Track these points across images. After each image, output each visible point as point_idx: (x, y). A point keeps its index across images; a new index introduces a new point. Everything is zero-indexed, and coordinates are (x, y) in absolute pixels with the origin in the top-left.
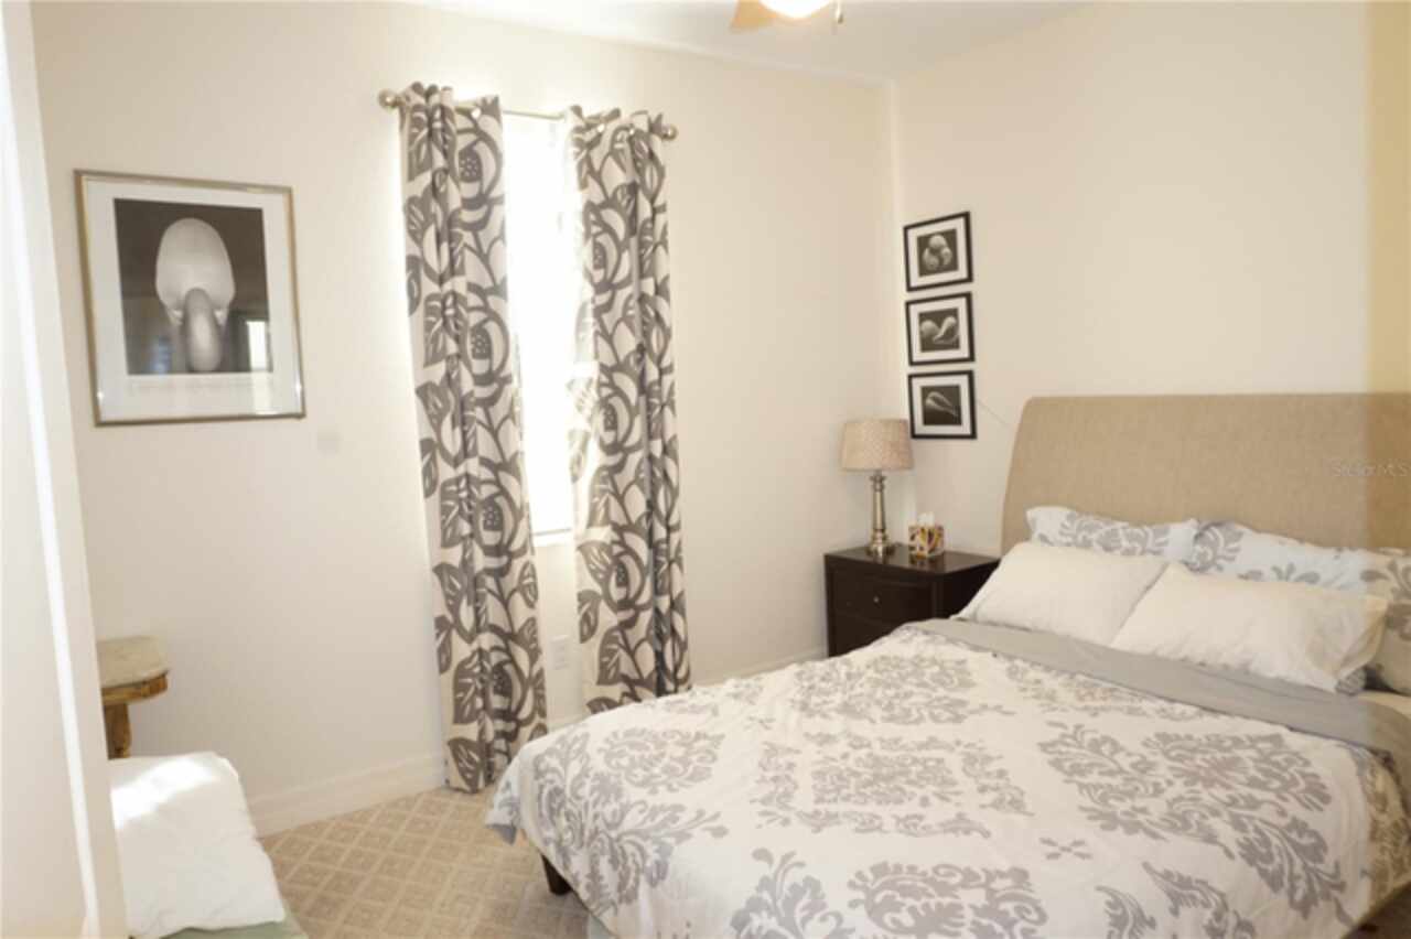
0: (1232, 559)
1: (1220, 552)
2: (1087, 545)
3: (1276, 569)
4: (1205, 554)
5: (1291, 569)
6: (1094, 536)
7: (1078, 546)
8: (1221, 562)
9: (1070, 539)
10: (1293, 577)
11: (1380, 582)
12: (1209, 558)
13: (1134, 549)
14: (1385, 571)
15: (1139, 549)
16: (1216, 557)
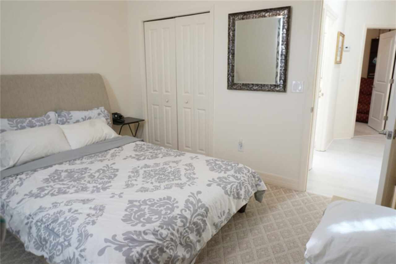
0: (71, 119)
1: (67, 118)
2: (23, 128)
3: (82, 118)
4: (63, 119)
5: (85, 117)
6: (25, 124)
7: (20, 129)
8: (68, 121)
9: (15, 128)
10: (87, 119)
11: (101, 115)
12: (65, 120)
13: (42, 124)
14: (101, 113)
15: (43, 124)
16: (67, 120)
